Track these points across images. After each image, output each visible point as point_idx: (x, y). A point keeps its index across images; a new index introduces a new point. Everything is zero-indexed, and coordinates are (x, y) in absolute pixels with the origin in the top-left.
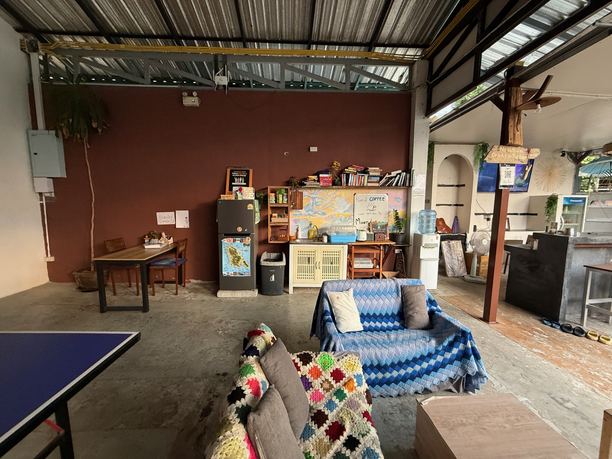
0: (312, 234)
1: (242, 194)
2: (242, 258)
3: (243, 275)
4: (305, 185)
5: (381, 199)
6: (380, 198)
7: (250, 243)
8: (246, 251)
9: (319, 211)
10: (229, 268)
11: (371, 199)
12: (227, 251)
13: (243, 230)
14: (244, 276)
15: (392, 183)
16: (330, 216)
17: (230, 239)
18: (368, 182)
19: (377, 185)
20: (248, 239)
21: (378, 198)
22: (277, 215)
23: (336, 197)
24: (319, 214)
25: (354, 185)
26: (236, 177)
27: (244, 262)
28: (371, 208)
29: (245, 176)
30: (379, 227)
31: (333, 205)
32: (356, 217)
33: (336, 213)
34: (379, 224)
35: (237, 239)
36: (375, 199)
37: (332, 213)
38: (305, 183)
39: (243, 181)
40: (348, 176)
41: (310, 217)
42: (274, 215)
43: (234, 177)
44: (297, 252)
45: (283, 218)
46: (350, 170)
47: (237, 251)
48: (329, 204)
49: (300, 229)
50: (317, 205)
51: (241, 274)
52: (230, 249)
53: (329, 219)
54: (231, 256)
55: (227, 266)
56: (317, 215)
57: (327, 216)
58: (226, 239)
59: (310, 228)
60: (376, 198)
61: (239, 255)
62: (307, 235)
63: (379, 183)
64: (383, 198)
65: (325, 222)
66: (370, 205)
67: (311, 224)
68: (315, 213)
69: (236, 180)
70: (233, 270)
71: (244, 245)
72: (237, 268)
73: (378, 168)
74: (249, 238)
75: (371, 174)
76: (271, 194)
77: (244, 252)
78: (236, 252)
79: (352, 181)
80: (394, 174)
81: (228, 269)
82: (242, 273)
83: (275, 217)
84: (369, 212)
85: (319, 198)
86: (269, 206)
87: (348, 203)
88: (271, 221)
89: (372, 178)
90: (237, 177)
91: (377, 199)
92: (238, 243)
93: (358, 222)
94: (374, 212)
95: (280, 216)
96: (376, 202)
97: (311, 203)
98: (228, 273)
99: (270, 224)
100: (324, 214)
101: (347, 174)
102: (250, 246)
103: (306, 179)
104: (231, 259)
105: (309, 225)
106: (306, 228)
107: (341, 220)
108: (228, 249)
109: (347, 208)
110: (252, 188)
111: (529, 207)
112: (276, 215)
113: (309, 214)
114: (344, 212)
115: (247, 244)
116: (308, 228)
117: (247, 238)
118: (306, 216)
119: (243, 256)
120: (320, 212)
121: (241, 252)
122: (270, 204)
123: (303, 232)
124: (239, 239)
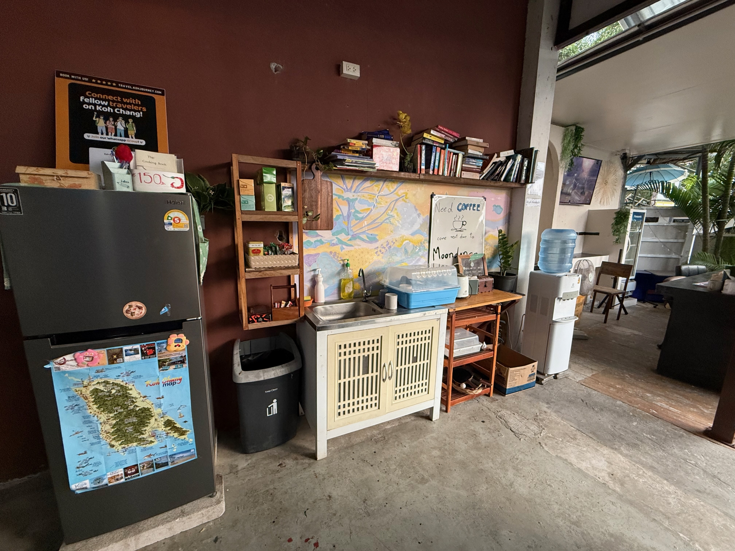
0: (349, 289)
1: (130, 172)
2: (156, 411)
3: (166, 464)
4: (342, 162)
5: (475, 208)
6: (474, 205)
7: (185, 353)
8: (172, 383)
9: (364, 232)
10: (102, 459)
11: (460, 208)
12: (82, 402)
13: (153, 309)
14: (170, 466)
15: (500, 175)
16: (385, 245)
17: (91, 352)
18: (463, 169)
19: (476, 176)
20: (180, 340)
21: (471, 205)
22: (262, 245)
23: (397, 200)
24: (363, 240)
25: (441, 173)
26: (100, 114)
27: (169, 423)
28: (458, 226)
29: (138, 115)
30: (472, 265)
31: (392, 220)
32: (433, 246)
33: (397, 237)
34: (472, 258)
35: (125, 348)
36: (466, 206)
37: (388, 238)
38: (339, 157)
39: (132, 132)
40: (429, 149)
41: (342, 249)
42: (253, 245)
43: (91, 112)
44: (337, 347)
45: (279, 256)
46: (433, 138)
47: (133, 393)
48: (385, 217)
49: (321, 279)
50: (357, 218)
51: (158, 466)
52: (96, 391)
53: (383, 250)
54: (103, 417)
55: (89, 455)
56: (358, 242)
57: (378, 244)
58: (69, 357)
59: (343, 276)
60: (468, 205)
61: (141, 404)
62: (336, 291)
63: (479, 173)
64: (479, 206)
65: (375, 258)
66: (456, 219)
67: (345, 266)
68: (354, 237)
69: (101, 124)
70: (118, 464)
71: (162, 364)
72: (138, 449)
73: (481, 141)
74: (182, 337)
75: (470, 151)
76: (243, 182)
77: (163, 391)
78: (126, 396)
79: (437, 164)
80: (504, 155)
81: (97, 464)
82: (164, 461)
83: (257, 252)
84: (454, 233)
85: (361, 202)
86: (239, 219)
87: (419, 215)
88: (247, 264)
89: (471, 160)
90: (107, 116)
91: (468, 208)
92: (133, 364)
93: (436, 255)
94: (464, 234)
95: (270, 249)
96: (468, 213)
97: (345, 214)
98: (99, 479)
99: (244, 275)
100: (373, 239)
101: (427, 145)
102: (186, 365)
103: (343, 146)
104: (108, 427)
105: (339, 268)
106: (332, 276)
107: (406, 252)
108: (87, 392)
109: (416, 227)
110: (173, 157)
111: (587, 224)
112: (260, 245)
113: (340, 242)
114: (413, 234)
115: (174, 357)
116: (339, 273)
117: (174, 337)
118: (334, 245)
119: (160, 406)
120: (364, 237)
121: (152, 392)
122: (243, 212)
123: (327, 286)
124: (138, 346)
